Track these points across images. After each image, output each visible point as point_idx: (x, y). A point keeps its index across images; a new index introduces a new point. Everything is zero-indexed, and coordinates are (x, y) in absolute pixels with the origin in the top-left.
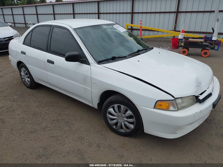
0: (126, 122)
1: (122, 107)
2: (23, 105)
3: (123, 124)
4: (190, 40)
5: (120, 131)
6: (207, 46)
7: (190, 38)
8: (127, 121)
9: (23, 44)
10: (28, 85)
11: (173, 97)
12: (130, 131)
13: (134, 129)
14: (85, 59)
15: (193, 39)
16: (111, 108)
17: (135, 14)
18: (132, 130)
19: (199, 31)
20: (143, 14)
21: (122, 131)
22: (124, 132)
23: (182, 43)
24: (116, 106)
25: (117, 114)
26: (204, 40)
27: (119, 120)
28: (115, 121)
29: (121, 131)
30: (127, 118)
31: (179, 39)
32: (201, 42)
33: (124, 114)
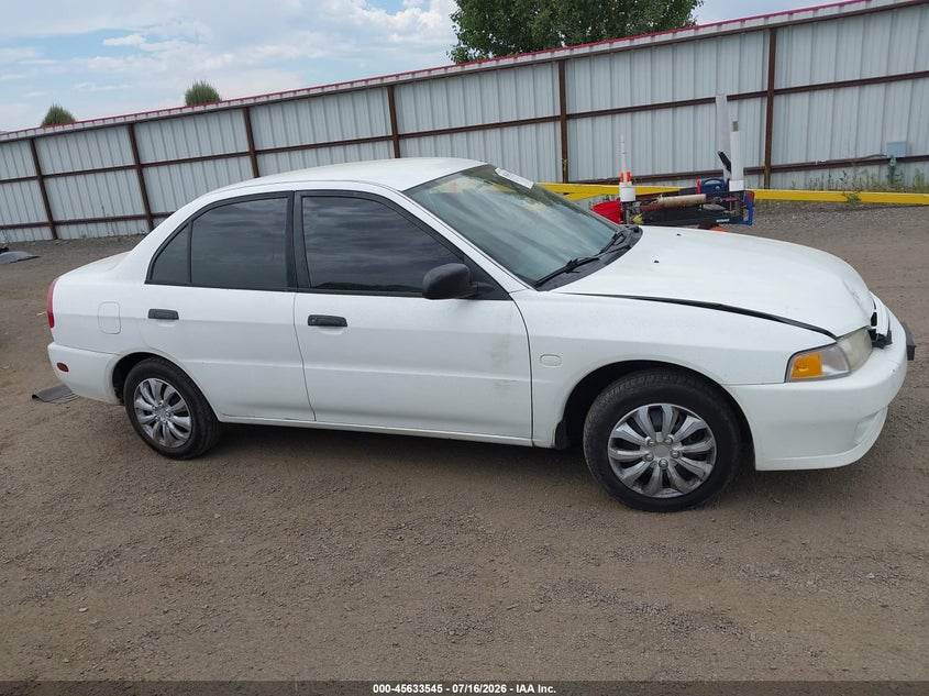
0: (685, 459)
1: (667, 408)
2: (217, 516)
3: (671, 469)
4: (661, 200)
5: (660, 496)
6: (719, 214)
7: (658, 195)
8: (684, 455)
9: (146, 283)
10: (179, 444)
11: (827, 333)
12: (699, 483)
13: (712, 472)
14: (486, 282)
15: (671, 198)
16: (622, 423)
17: (407, 140)
18: (704, 479)
19: (649, 173)
20: (439, 137)
21: (669, 493)
22: (675, 495)
23: (636, 214)
24: (643, 411)
25: (648, 438)
26: (707, 197)
27: (657, 459)
28: (640, 467)
29: (666, 496)
30: (685, 442)
31: (624, 203)
32: (697, 205)
33: (673, 433)
